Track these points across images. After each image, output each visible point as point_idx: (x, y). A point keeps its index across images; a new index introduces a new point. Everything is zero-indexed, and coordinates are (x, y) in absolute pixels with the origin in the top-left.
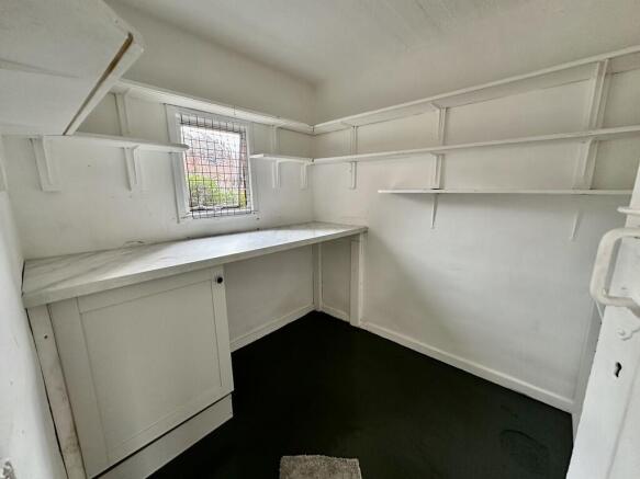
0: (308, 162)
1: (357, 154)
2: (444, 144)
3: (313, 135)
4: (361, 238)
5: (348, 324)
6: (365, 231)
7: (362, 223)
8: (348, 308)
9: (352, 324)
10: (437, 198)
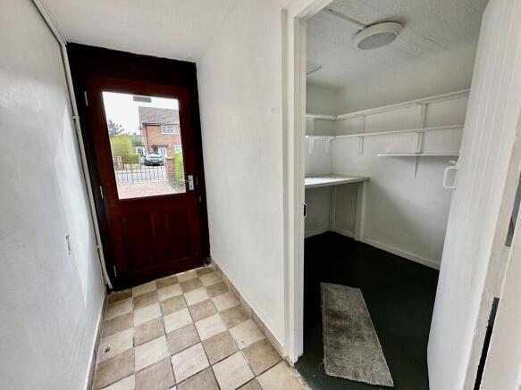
0: (331, 138)
1: (364, 133)
2: (424, 127)
3: (335, 120)
4: (365, 185)
5: (353, 239)
6: (368, 180)
7: (365, 175)
8: (353, 229)
9: (356, 239)
10: (418, 159)
